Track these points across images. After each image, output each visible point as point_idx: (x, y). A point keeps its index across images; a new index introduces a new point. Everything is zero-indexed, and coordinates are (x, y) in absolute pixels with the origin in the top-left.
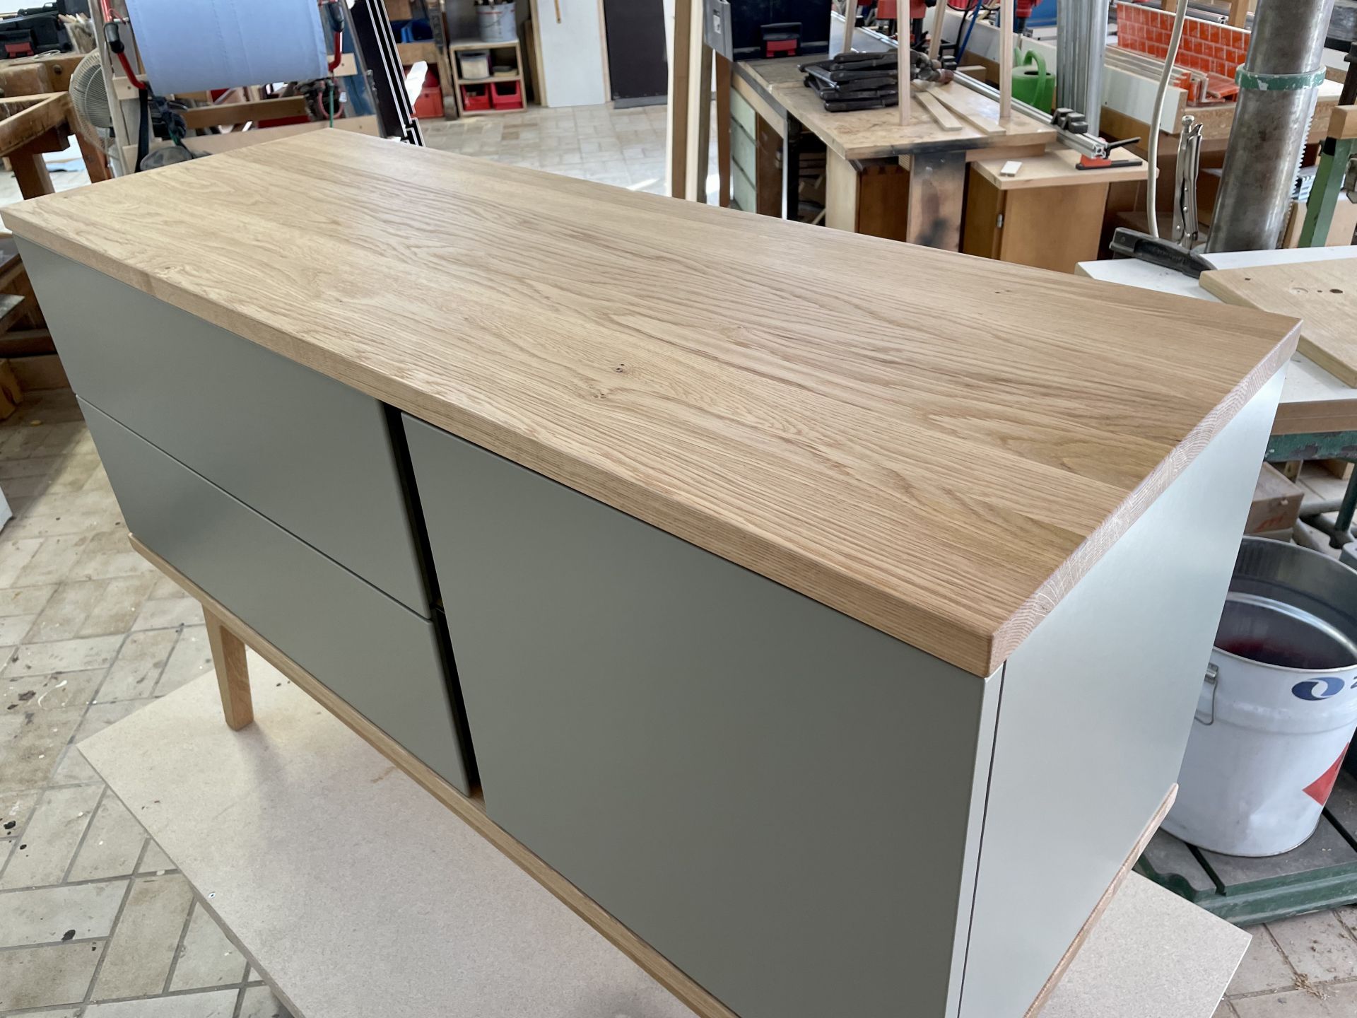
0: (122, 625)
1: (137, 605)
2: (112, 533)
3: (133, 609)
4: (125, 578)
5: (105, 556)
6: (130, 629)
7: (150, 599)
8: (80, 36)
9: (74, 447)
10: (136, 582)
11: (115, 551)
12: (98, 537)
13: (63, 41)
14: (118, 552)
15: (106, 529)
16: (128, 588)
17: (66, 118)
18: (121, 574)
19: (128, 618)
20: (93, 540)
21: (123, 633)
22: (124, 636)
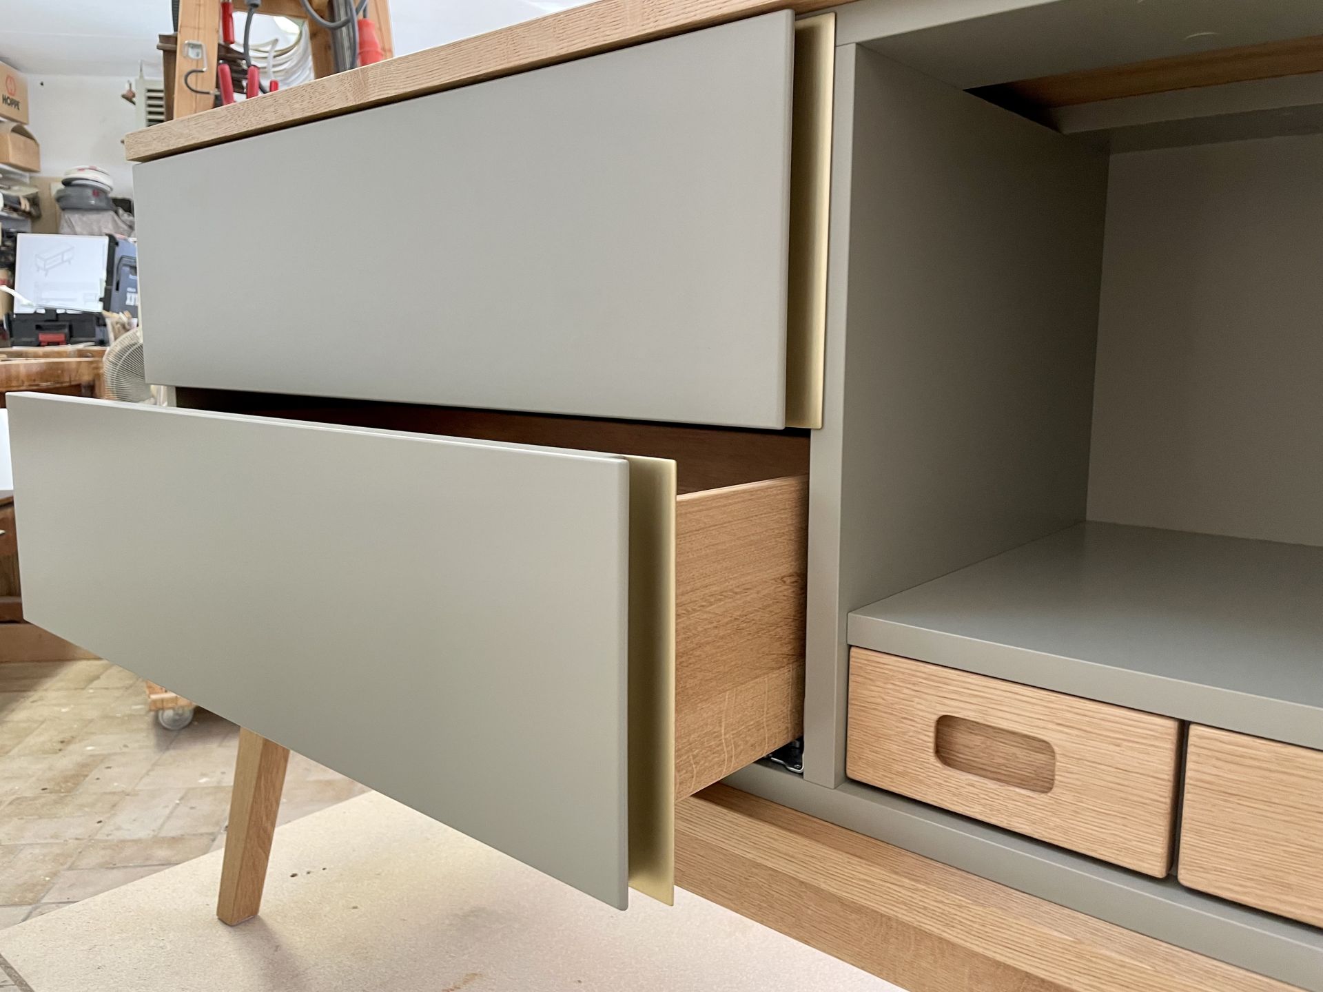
0: (30, 895)
1: (54, 874)
2: (34, 799)
3: (47, 879)
4: (43, 845)
5: (23, 821)
6: (38, 901)
7: (70, 868)
8: (119, 331)
9: (7, 715)
10: (57, 850)
11: (36, 817)
12: (18, 801)
13: (99, 336)
14: (40, 818)
15: (28, 794)
16: (45, 856)
17: (94, 381)
18: (39, 841)
19: (39, 887)
20: (11, 803)
21: (30, 904)
22: (30, 907)
